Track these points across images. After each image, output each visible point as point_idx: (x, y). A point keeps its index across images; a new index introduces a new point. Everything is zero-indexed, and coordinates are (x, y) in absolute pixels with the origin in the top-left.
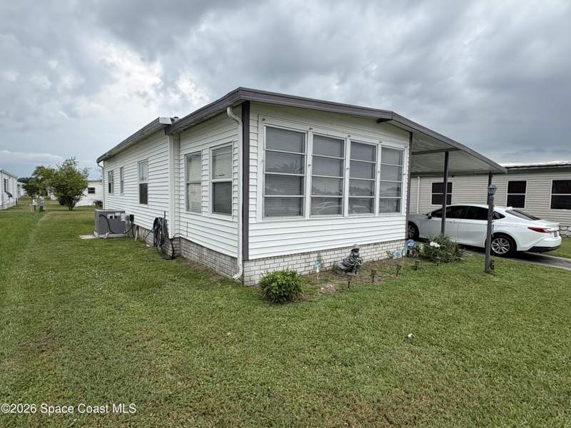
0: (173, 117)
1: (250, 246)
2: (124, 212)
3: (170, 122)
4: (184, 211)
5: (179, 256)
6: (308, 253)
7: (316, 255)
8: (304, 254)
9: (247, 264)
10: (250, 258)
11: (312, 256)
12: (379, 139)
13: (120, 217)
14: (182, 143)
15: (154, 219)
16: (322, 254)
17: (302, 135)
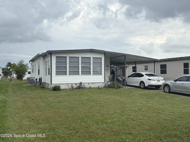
0: (42, 53)
1: (52, 81)
2: (34, 78)
3: (42, 54)
4: (45, 76)
5: (45, 87)
6: (68, 84)
7: (71, 84)
8: (67, 84)
9: (52, 85)
10: (52, 83)
11: (70, 84)
12: (92, 56)
13: (33, 79)
14: (45, 58)
15: (39, 78)
16: (73, 84)
17: (66, 57)
